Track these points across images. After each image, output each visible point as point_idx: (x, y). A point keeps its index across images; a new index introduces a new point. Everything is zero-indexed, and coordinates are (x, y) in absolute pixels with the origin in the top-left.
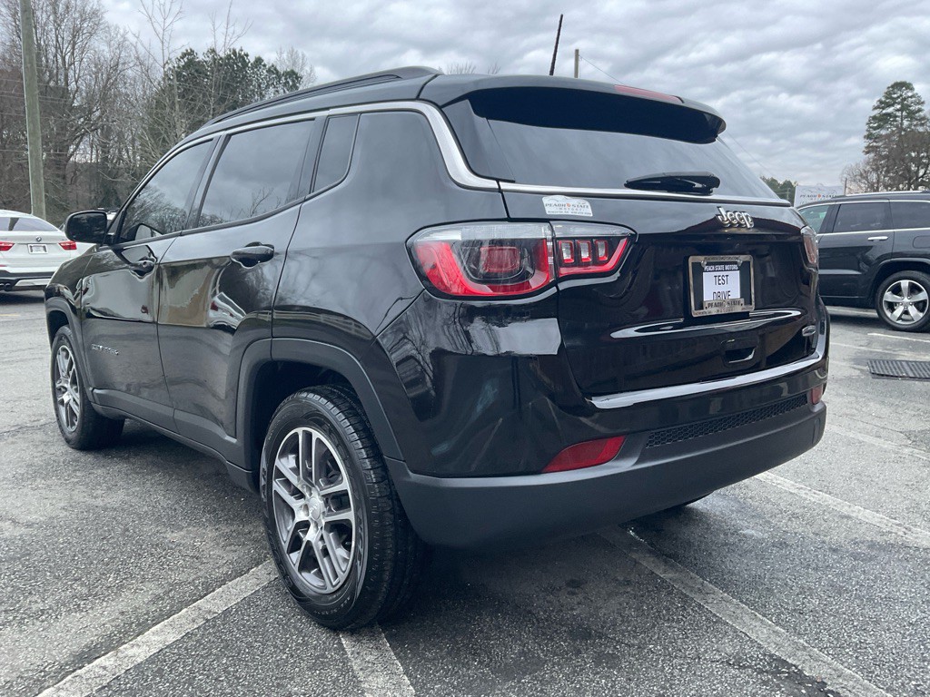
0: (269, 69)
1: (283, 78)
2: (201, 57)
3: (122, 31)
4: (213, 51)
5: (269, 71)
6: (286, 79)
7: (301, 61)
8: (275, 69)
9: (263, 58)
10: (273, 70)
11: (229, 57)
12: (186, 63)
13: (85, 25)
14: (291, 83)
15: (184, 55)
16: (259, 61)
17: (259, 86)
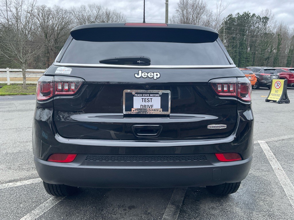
0: (257, 17)
1: (262, 20)
2: (234, 16)
3: (211, 11)
4: (238, 13)
5: (257, 18)
6: (263, 20)
7: (270, 13)
8: (259, 17)
9: (255, 14)
10: (258, 17)
11: (243, 15)
12: (229, 19)
13: (201, 11)
14: (265, 21)
15: (229, 16)
16: (254, 15)
17: (253, 23)
